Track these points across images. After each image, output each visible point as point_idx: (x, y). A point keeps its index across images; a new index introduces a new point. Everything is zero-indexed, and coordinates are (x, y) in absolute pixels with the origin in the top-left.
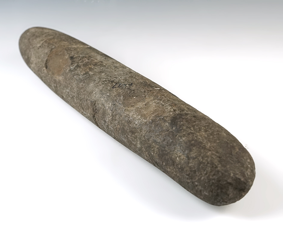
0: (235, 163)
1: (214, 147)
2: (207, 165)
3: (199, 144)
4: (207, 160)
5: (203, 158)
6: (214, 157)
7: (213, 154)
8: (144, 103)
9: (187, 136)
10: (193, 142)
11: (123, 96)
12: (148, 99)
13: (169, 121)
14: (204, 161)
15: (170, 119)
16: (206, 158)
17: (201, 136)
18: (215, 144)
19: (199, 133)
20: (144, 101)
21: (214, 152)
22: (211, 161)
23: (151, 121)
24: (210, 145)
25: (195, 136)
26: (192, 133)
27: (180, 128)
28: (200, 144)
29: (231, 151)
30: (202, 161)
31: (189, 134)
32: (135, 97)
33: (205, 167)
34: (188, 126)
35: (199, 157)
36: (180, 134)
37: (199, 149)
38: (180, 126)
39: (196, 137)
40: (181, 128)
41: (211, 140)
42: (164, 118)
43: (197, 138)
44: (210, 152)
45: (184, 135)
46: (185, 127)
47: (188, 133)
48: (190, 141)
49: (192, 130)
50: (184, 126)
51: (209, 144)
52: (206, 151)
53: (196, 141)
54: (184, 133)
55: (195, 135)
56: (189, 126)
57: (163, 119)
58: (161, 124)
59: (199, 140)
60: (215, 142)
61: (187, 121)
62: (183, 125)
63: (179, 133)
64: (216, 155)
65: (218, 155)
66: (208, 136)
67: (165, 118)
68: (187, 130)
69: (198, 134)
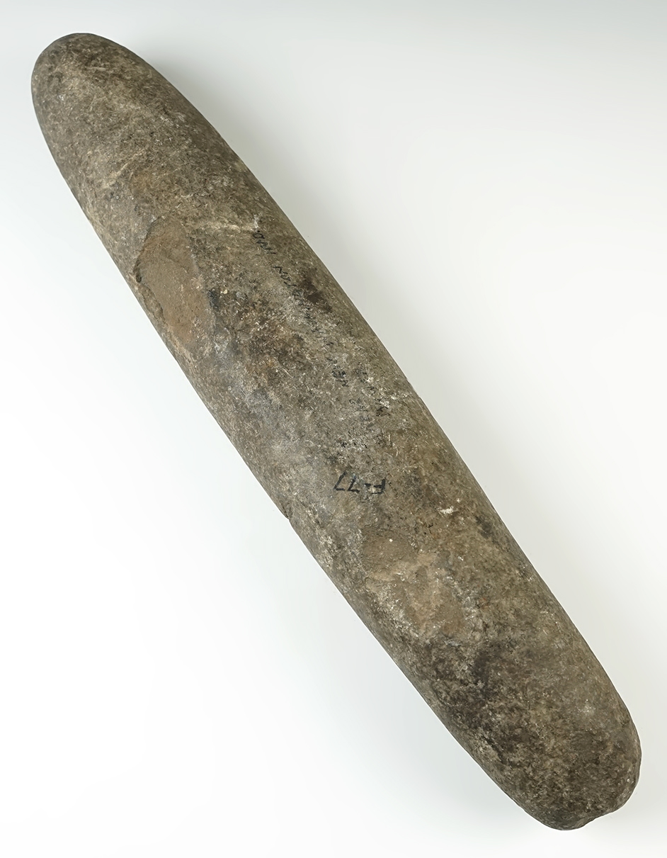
0: (600, 780)
1: (561, 750)
2: (541, 786)
3: (530, 741)
4: (542, 777)
5: (534, 771)
6: (559, 772)
7: (556, 765)
8: (414, 568)
9: (506, 714)
10: (519, 731)
11: (362, 530)
12: (423, 555)
13: (471, 660)
14: (536, 778)
15: (473, 655)
16: (542, 773)
17: (538, 718)
18: (565, 741)
19: (534, 709)
20: (415, 562)
21: (559, 761)
22: (551, 779)
23: (428, 642)
24: (555, 744)
25: (525, 719)
26: (518, 708)
27: (494, 687)
28: (534, 740)
29: (597, 755)
30: (532, 777)
31: (511, 710)
32: (391, 540)
33: (537, 788)
34: (511, 686)
35: (528, 766)
36: (492, 703)
37: (530, 752)
38: (495, 683)
39: (528, 720)
40: (495, 690)
41: (558, 732)
42: (459, 646)
43: (528, 724)
44: (552, 760)
45: (501, 708)
46: (505, 688)
47: (509, 705)
48: (511, 728)
49: (520, 701)
50: (502, 685)
51: (553, 741)
52: (545, 758)
53: (525, 730)
54: (502, 704)
55: (524, 716)
56: (514, 688)
57: (457, 650)
58: (452, 662)
59: (533, 729)
60: (565, 736)
61: (510, 671)
62: (501, 681)
63: (491, 701)
64: (562, 767)
65: (567, 766)
66: (553, 720)
67: (462, 649)
68: (509, 697)
69: (532, 712)
